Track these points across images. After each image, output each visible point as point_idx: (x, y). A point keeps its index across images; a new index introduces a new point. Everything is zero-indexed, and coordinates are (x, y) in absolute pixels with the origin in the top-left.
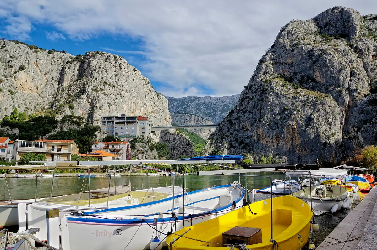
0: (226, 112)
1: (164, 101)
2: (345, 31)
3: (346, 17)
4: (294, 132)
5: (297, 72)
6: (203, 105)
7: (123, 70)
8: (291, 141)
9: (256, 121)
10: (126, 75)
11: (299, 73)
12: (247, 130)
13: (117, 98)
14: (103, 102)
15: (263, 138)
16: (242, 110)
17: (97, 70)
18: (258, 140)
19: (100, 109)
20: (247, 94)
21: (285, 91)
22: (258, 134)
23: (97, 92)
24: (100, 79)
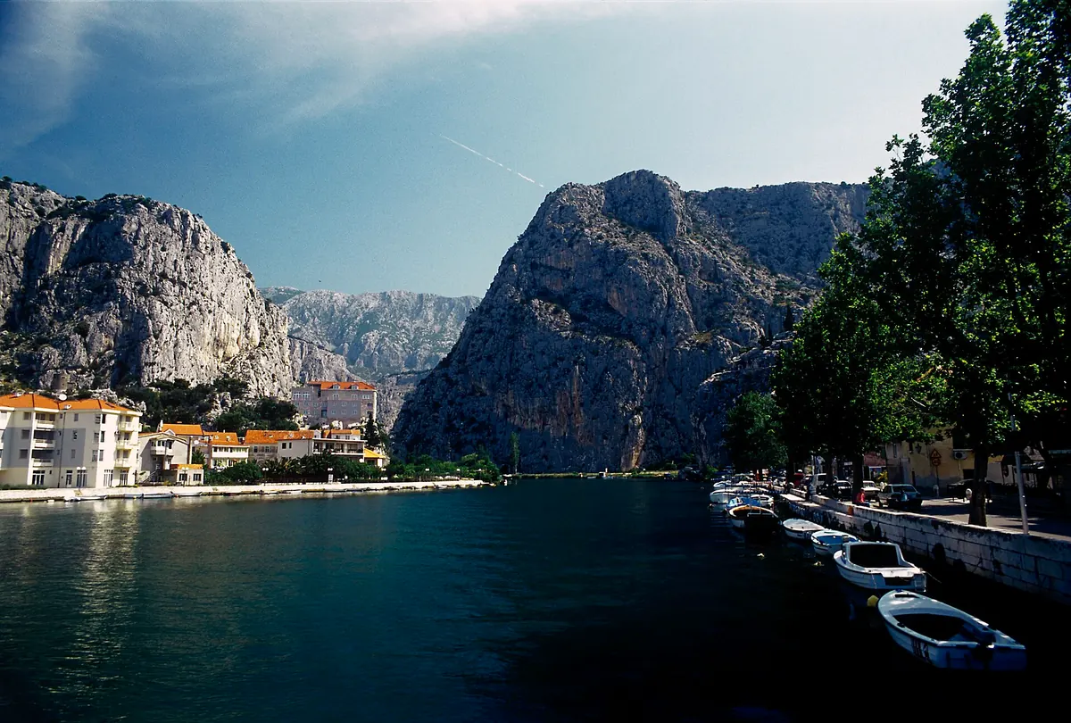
0: (369, 331)
1: (279, 319)
2: (658, 220)
3: (659, 194)
4: (574, 404)
5: (578, 287)
6: (311, 312)
7: (202, 246)
8: (567, 419)
9: (500, 379)
10: (208, 258)
11: (583, 290)
12: (483, 395)
13: (190, 313)
14: (162, 320)
15: (515, 413)
16: (472, 355)
17: (141, 242)
18: (506, 416)
19: (156, 337)
20: (481, 322)
21: (557, 325)
22: (504, 405)
23: (147, 296)
24: (150, 265)
